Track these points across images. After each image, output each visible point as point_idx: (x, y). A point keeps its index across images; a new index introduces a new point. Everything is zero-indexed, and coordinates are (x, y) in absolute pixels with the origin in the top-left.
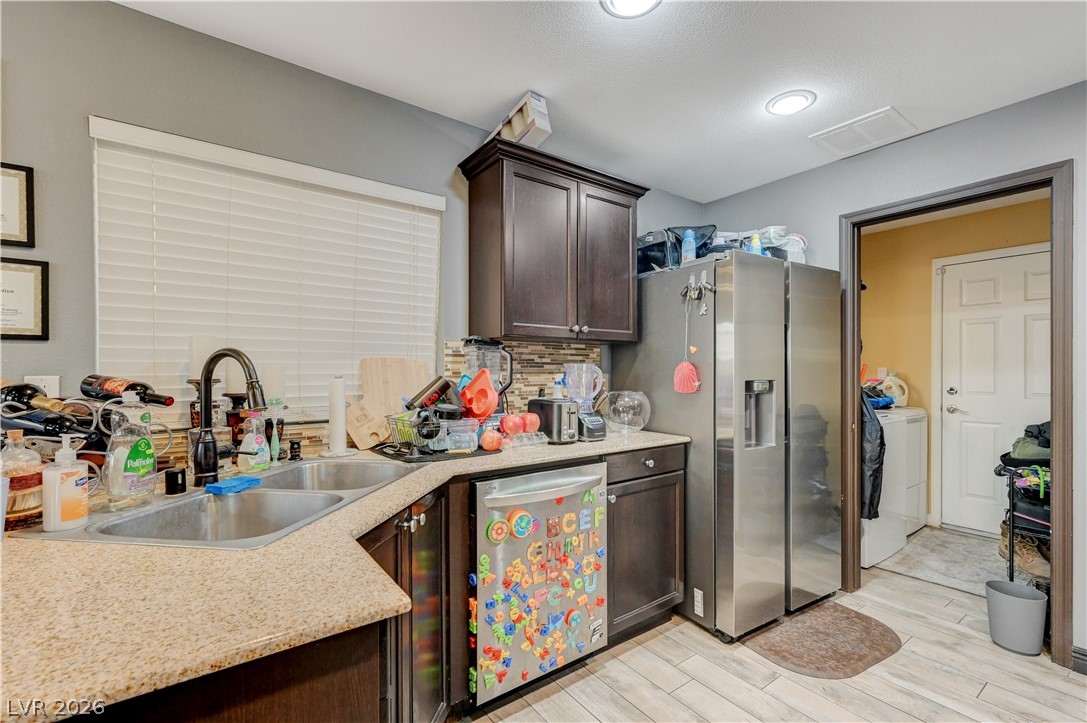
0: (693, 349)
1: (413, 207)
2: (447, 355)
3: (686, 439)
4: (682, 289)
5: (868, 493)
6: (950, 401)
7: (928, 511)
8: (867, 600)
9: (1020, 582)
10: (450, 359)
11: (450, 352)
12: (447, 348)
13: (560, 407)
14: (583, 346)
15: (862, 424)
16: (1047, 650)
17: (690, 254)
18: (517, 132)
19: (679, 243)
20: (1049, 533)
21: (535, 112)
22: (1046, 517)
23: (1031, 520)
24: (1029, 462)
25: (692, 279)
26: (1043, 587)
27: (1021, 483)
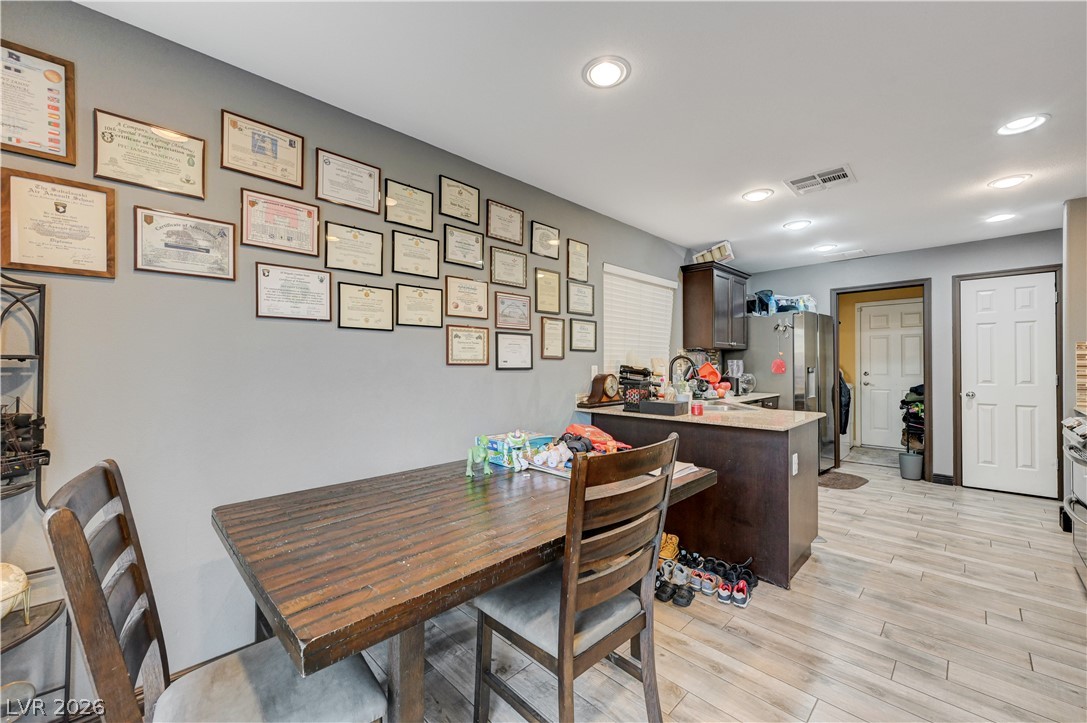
0: (781, 353)
3: (777, 394)
4: (775, 325)
6: (865, 379)
7: (855, 439)
8: (845, 470)
9: (911, 452)
13: (737, 380)
16: (923, 477)
17: (773, 308)
18: (717, 257)
19: (761, 300)
20: (923, 431)
21: (729, 251)
22: (923, 424)
23: (916, 427)
24: (914, 402)
25: (780, 322)
26: (921, 453)
27: (911, 411)
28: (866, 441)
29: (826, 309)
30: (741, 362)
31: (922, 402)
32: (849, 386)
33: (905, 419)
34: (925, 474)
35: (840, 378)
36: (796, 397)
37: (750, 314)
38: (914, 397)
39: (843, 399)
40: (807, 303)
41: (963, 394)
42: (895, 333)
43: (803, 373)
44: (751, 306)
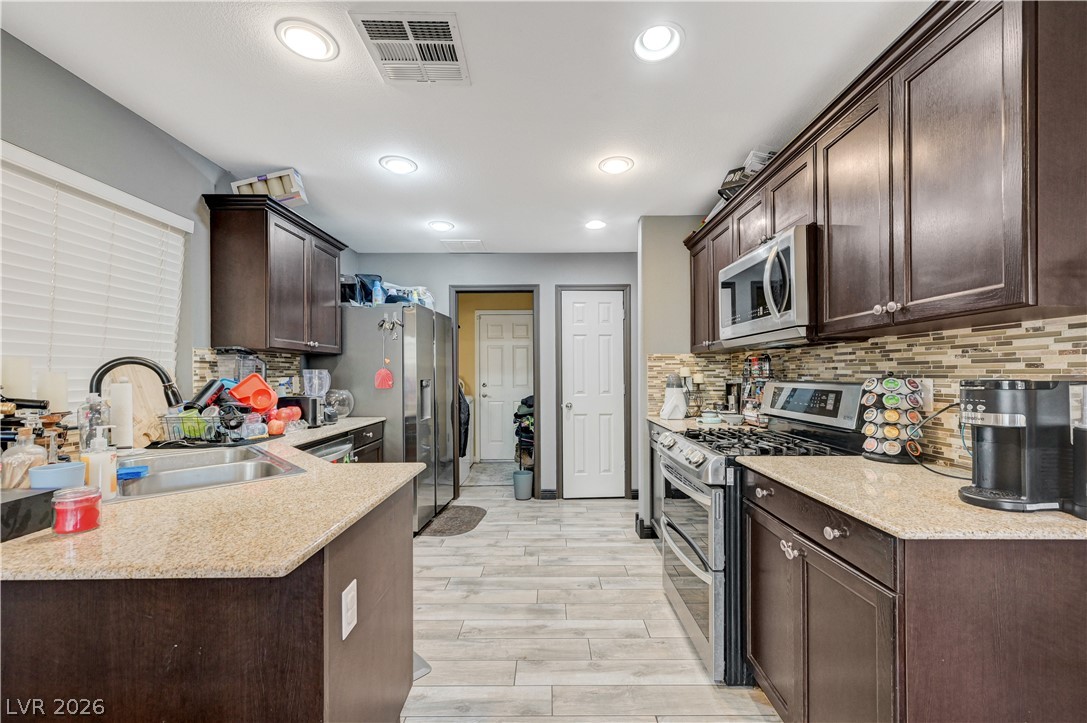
0: (387, 361)
1: (165, 226)
2: (196, 362)
3: (383, 419)
4: (379, 321)
5: (462, 442)
6: (484, 391)
7: (474, 457)
8: (464, 500)
9: (523, 468)
10: (198, 365)
11: (198, 359)
12: (196, 355)
13: (315, 401)
14: (289, 355)
15: (460, 403)
16: (533, 495)
17: (379, 298)
18: (276, 192)
19: (363, 286)
20: (533, 445)
21: (297, 185)
22: (532, 438)
23: (527, 441)
24: (525, 415)
25: (386, 316)
26: (531, 469)
27: (523, 425)
28: (485, 456)
29: (444, 308)
30: (325, 372)
31: (532, 415)
32: (468, 399)
33: (517, 433)
34: (535, 493)
35: (460, 391)
36: (407, 419)
37: (346, 304)
38: (525, 410)
39: (462, 416)
40: (422, 297)
41: (564, 406)
42: (508, 343)
43: (417, 387)
44: (347, 292)
